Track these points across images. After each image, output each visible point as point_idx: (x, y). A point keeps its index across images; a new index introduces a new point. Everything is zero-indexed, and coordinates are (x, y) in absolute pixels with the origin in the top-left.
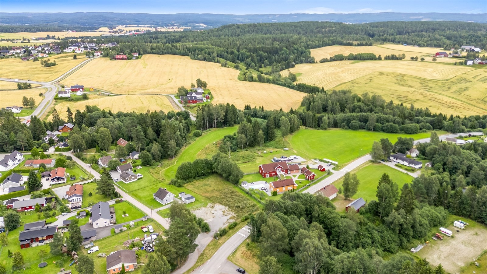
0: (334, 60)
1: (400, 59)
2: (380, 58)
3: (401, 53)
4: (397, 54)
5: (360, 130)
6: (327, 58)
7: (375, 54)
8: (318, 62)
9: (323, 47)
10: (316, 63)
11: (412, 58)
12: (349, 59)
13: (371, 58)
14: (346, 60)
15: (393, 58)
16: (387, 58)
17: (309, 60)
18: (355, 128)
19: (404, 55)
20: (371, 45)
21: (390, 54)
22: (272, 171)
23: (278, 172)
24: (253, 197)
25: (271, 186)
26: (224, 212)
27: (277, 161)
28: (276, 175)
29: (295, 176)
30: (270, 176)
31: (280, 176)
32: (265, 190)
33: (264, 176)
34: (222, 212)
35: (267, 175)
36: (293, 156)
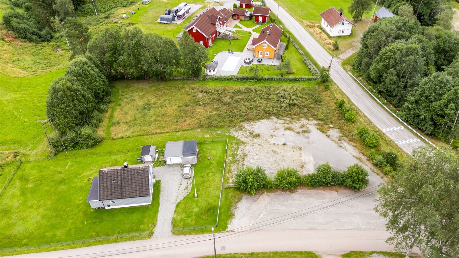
22: (213, 30)
23: (218, 30)
24: (268, 79)
25: (262, 49)
26: (290, 129)
27: (173, 19)
28: (217, 37)
29: (237, 26)
30: (213, 41)
31: (231, 34)
32: (255, 62)
33: (206, 45)
34: (288, 132)
35: (210, 41)
36: (182, 5)
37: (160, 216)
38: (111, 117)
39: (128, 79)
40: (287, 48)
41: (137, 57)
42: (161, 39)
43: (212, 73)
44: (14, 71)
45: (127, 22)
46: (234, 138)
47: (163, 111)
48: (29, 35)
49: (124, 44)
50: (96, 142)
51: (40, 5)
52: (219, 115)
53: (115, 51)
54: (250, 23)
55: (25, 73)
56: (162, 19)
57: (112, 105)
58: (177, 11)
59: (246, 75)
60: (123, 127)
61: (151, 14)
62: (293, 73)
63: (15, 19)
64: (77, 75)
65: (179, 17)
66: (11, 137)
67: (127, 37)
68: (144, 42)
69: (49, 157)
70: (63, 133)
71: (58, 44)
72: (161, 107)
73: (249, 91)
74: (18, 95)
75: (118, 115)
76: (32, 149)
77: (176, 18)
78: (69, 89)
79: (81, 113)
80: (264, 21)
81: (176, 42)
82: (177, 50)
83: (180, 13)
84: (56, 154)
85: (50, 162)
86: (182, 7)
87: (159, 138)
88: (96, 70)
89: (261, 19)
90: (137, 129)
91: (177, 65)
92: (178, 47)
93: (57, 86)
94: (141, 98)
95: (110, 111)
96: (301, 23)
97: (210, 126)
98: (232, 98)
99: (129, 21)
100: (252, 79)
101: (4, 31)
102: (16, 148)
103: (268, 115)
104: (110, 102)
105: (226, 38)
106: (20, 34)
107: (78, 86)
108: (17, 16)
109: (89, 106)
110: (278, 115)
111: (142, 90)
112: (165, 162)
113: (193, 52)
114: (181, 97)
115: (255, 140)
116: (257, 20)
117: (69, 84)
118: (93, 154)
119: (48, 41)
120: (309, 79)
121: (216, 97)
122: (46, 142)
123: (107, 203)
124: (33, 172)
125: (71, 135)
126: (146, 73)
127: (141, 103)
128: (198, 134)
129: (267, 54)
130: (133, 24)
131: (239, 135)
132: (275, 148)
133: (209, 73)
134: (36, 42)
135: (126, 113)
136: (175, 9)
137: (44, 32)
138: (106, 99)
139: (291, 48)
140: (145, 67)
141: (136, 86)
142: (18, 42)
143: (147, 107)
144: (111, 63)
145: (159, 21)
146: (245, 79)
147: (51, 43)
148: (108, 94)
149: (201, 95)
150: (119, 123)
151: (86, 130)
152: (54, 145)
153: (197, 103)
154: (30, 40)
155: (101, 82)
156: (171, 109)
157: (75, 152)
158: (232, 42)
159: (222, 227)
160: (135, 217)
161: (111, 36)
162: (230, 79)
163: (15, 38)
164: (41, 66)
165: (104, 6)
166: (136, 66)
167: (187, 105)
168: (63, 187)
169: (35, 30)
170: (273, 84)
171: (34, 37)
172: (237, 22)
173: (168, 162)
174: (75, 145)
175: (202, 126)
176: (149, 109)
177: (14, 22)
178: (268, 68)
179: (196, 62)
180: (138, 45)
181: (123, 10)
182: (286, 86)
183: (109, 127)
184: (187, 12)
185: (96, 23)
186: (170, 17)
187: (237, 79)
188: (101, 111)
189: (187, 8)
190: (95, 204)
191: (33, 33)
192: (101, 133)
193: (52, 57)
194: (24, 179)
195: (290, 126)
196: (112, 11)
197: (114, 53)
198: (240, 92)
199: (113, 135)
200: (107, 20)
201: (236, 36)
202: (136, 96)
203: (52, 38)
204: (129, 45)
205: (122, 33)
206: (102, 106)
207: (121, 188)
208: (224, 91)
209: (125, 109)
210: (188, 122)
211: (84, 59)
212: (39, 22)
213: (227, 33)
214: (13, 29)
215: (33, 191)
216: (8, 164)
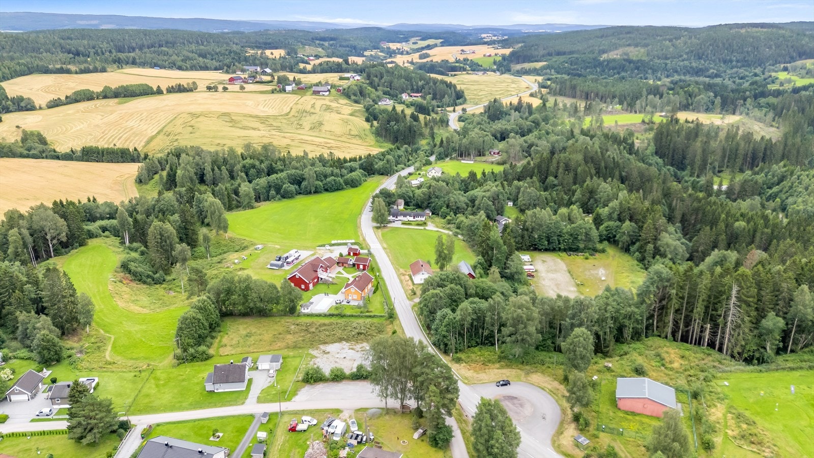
0: (77, 101)
1: (190, 90)
2: (159, 92)
3: (191, 81)
4: (184, 83)
5: (299, 196)
6: (59, 99)
7: (150, 85)
8: (44, 106)
9: (12, 78)
10: (41, 108)
11: (209, 88)
12: (105, 97)
13: (145, 92)
14: (98, 98)
15: (180, 89)
16: (171, 90)
17: (23, 104)
18: (286, 196)
19: (194, 83)
20: (104, 70)
21: (173, 83)
22: (314, 276)
23: (320, 276)
24: (350, 316)
25: (351, 293)
26: (352, 349)
27: (282, 266)
28: (318, 281)
29: (339, 273)
30: (314, 285)
31: (330, 280)
32: (344, 303)
33: (307, 289)
34: (351, 351)
35: (311, 286)
36: (292, 252)
37: (250, 396)
38: (220, 341)
39: (235, 315)
40: (374, 292)
41: (245, 296)
42: (266, 283)
43: (305, 311)
44: (136, 308)
45: (238, 267)
46: (310, 354)
47: (260, 337)
48: (144, 278)
49: (236, 287)
50: (209, 357)
51: (158, 250)
52: (303, 340)
53: (229, 292)
54: (352, 269)
55: (146, 311)
56: (272, 265)
57: (222, 334)
58: (287, 258)
59: (332, 312)
60: (229, 348)
61: (262, 260)
62: (371, 312)
63: (132, 263)
64: (200, 309)
65: (288, 263)
66: (142, 355)
67: (240, 282)
68: (252, 285)
69: (174, 366)
70: (185, 350)
71: (170, 287)
72: (260, 335)
73: (331, 324)
74: (144, 327)
75: (225, 340)
76: (161, 362)
77: (285, 264)
78: (194, 318)
79: (200, 336)
80: (364, 269)
81: (279, 286)
82: (278, 292)
83: (289, 260)
84: (178, 365)
85: (174, 370)
86: (293, 254)
87: (255, 355)
88: (213, 306)
89: (361, 267)
90: (239, 350)
91: (277, 303)
92: (279, 289)
93: (186, 316)
94: (245, 329)
95: (219, 338)
96: (397, 270)
97: (295, 347)
98: (317, 328)
99: (241, 267)
100: (337, 315)
101: (122, 274)
102: (148, 361)
103: (341, 340)
104: (220, 332)
105: (326, 283)
106: (136, 276)
107: (200, 316)
108: (134, 260)
109: (205, 332)
110: (347, 340)
111: (247, 323)
112: (257, 368)
113: (290, 293)
114: (277, 328)
115: (325, 355)
116: (358, 267)
117: (194, 315)
118: (206, 365)
119: (160, 283)
120: (381, 316)
121: (304, 328)
122: (172, 356)
123: (217, 386)
124: (163, 375)
125: (191, 350)
126: (251, 309)
127: (244, 333)
128: (285, 352)
129: (355, 297)
130: (243, 269)
131: (314, 352)
132: (337, 360)
133: (303, 311)
134: (149, 284)
135: (232, 339)
136: (285, 255)
137: (157, 275)
138: (217, 329)
139: (378, 292)
140: (252, 305)
141: (241, 320)
142: (133, 284)
143: (248, 335)
144: (224, 302)
145: (269, 266)
146: (332, 315)
147: (163, 286)
148: (218, 325)
149: (293, 327)
150: (226, 346)
151: (202, 348)
152: (177, 357)
153: (289, 332)
154: (145, 283)
155: (215, 315)
156: (267, 337)
157: (192, 364)
158: (331, 287)
159: (289, 400)
160: (234, 396)
161: (227, 281)
162: (319, 315)
163: (131, 281)
164: (157, 306)
165: (216, 250)
166: (244, 304)
167: (280, 334)
168: (184, 383)
169: (150, 273)
170: (352, 319)
171: (149, 280)
172: (340, 269)
173: (260, 368)
174: (193, 358)
175: (289, 348)
176: (250, 337)
177: (132, 266)
178: (353, 308)
179: (292, 301)
180: (248, 288)
181: (236, 255)
182: (361, 321)
183: (218, 348)
184: (297, 259)
185: (208, 267)
186: (280, 263)
187: (325, 315)
188: (213, 338)
189: (297, 255)
190: (209, 387)
191: (148, 276)
192: (211, 351)
193: (165, 299)
194: (157, 379)
195: (354, 347)
196: (225, 255)
197: (228, 293)
198: (324, 325)
199: (221, 353)
200: (220, 265)
201: (335, 281)
202: (241, 327)
203: (164, 281)
204: (240, 288)
205: (236, 279)
206: (214, 334)
207: (227, 376)
208: (311, 324)
209: (231, 337)
210: (279, 345)
211: (205, 298)
212: (153, 266)
213: (327, 278)
214: (130, 272)
215: (164, 385)
216: (144, 371)
